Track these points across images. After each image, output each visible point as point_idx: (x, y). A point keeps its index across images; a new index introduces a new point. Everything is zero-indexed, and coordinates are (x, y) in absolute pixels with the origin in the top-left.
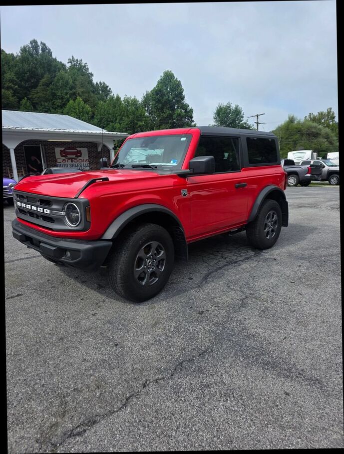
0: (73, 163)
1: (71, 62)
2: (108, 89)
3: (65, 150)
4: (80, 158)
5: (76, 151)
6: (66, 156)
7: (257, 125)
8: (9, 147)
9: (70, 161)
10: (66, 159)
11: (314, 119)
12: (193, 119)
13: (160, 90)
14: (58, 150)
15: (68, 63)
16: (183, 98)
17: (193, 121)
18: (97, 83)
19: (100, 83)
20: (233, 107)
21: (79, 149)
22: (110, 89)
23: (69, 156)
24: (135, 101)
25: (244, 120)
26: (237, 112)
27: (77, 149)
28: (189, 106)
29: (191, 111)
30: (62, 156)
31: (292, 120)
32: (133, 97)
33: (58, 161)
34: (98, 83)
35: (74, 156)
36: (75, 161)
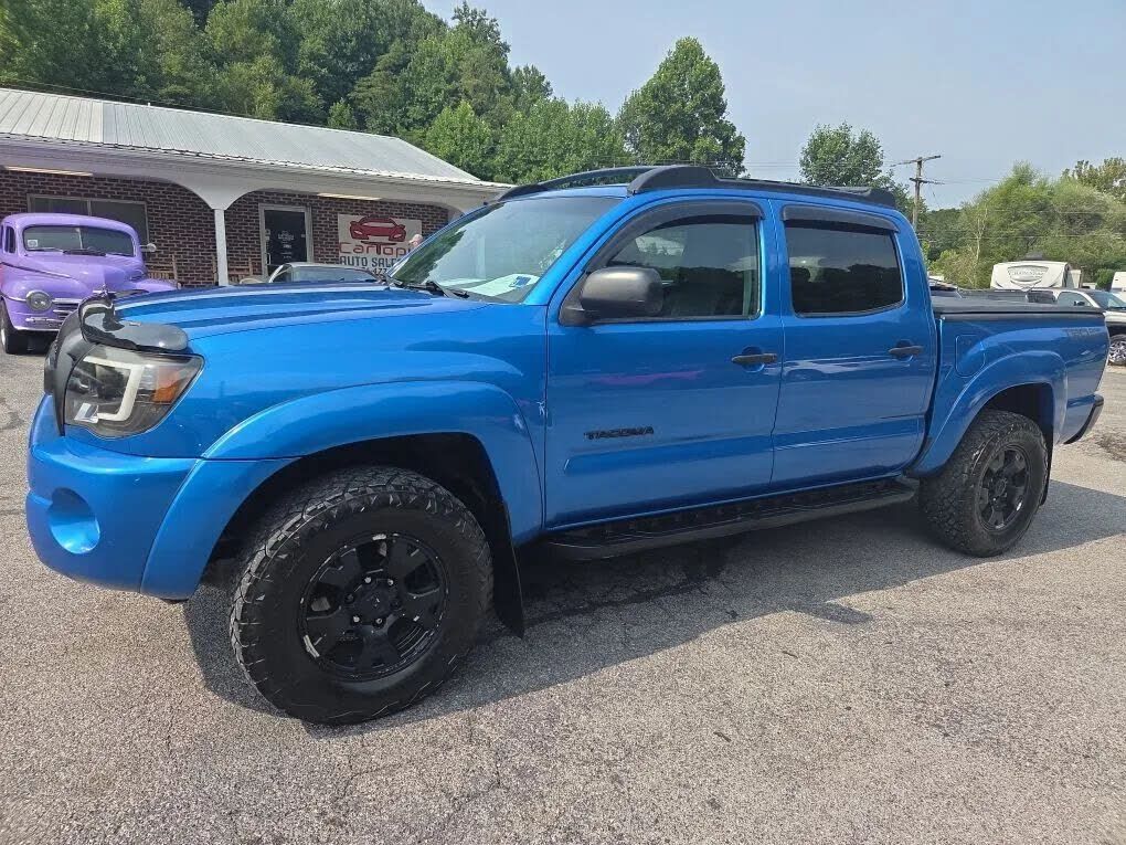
0: (382, 255)
1: (460, 17)
2: (544, 83)
3: (363, 221)
4: (399, 244)
5: (391, 225)
6: (363, 237)
7: (918, 188)
8: (212, 205)
9: (373, 250)
10: (365, 246)
11: (1091, 179)
12: (743, 164)
13: (663, 86)
14: (344, 221)
15: (453, 18)
16: (721, 109)
17: (743, 169)
18: (518, 70)
19: (526, 69)
20: (855, 136)
21: (399, 221)
22: (548, 84)
23: (372, 239)
24: (600, 115)
25: (884, 171)
26: (867, 150)
27: (394, 220)
28: (734, 129)
29: (741, 141)
30: (355, 236)
31: (1023, 178)
32: (595, 105)
33: (344, 248)
34: (522, 69)
35: (385, 239)
36: (388, 251)
